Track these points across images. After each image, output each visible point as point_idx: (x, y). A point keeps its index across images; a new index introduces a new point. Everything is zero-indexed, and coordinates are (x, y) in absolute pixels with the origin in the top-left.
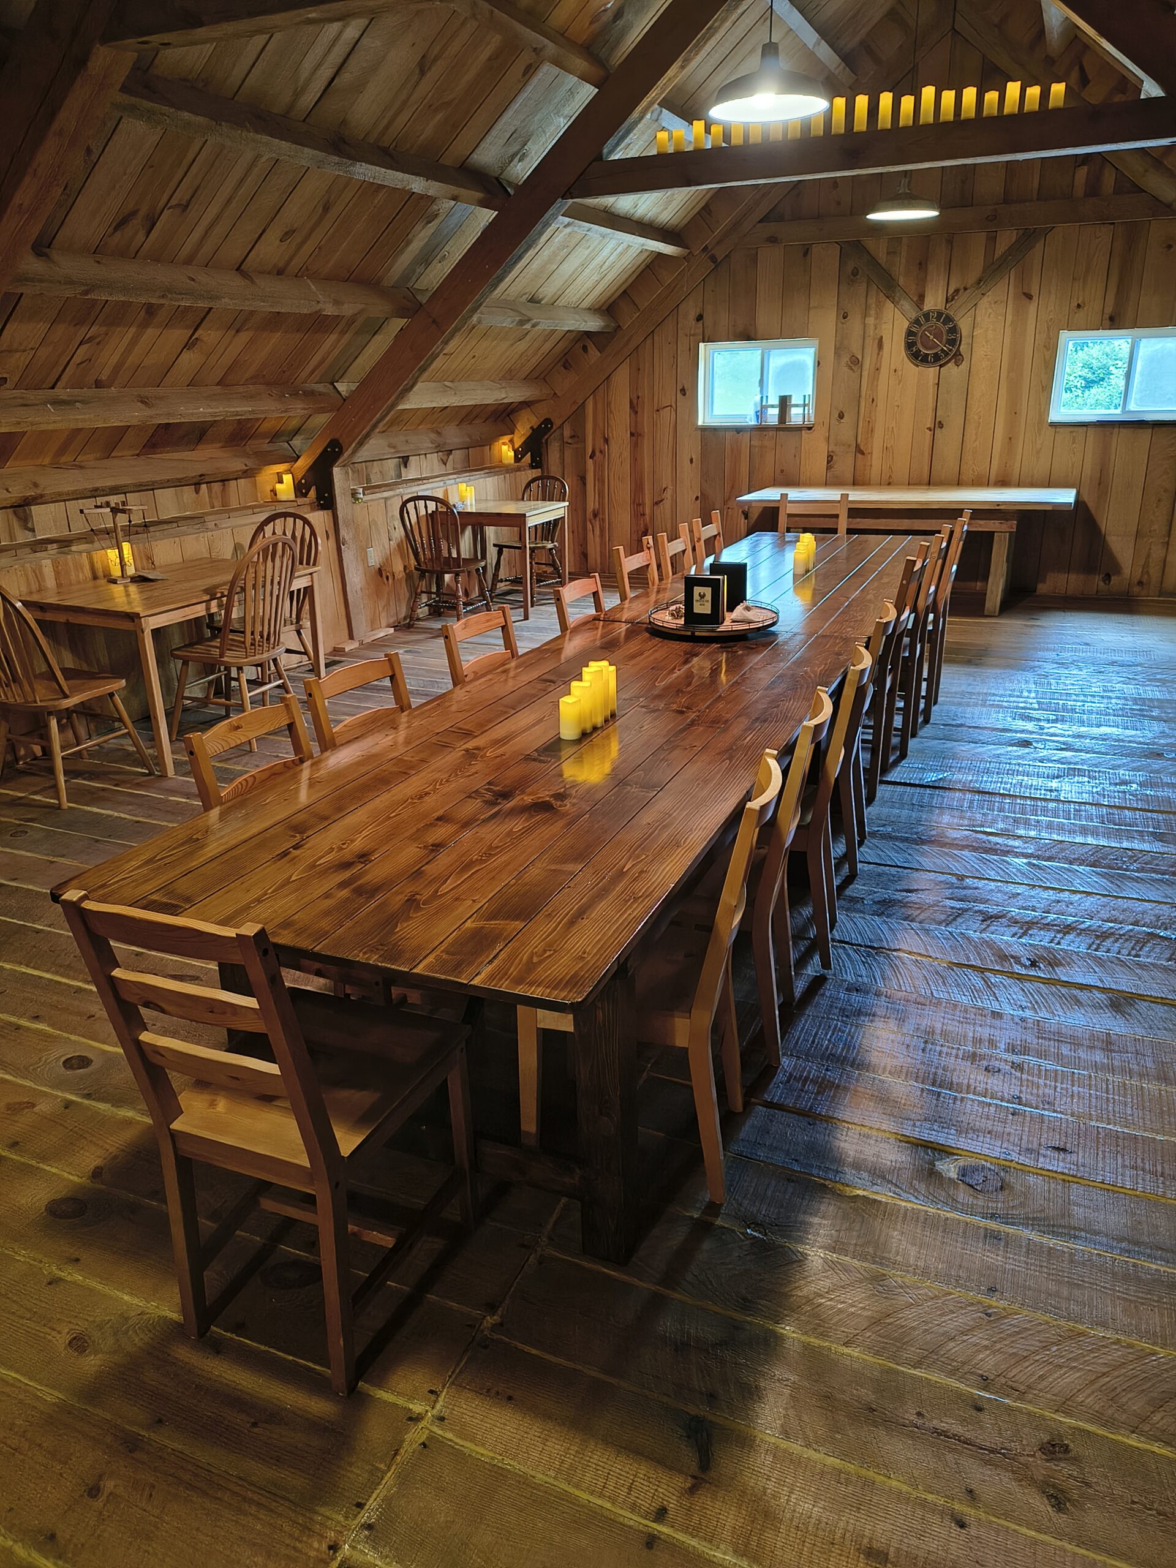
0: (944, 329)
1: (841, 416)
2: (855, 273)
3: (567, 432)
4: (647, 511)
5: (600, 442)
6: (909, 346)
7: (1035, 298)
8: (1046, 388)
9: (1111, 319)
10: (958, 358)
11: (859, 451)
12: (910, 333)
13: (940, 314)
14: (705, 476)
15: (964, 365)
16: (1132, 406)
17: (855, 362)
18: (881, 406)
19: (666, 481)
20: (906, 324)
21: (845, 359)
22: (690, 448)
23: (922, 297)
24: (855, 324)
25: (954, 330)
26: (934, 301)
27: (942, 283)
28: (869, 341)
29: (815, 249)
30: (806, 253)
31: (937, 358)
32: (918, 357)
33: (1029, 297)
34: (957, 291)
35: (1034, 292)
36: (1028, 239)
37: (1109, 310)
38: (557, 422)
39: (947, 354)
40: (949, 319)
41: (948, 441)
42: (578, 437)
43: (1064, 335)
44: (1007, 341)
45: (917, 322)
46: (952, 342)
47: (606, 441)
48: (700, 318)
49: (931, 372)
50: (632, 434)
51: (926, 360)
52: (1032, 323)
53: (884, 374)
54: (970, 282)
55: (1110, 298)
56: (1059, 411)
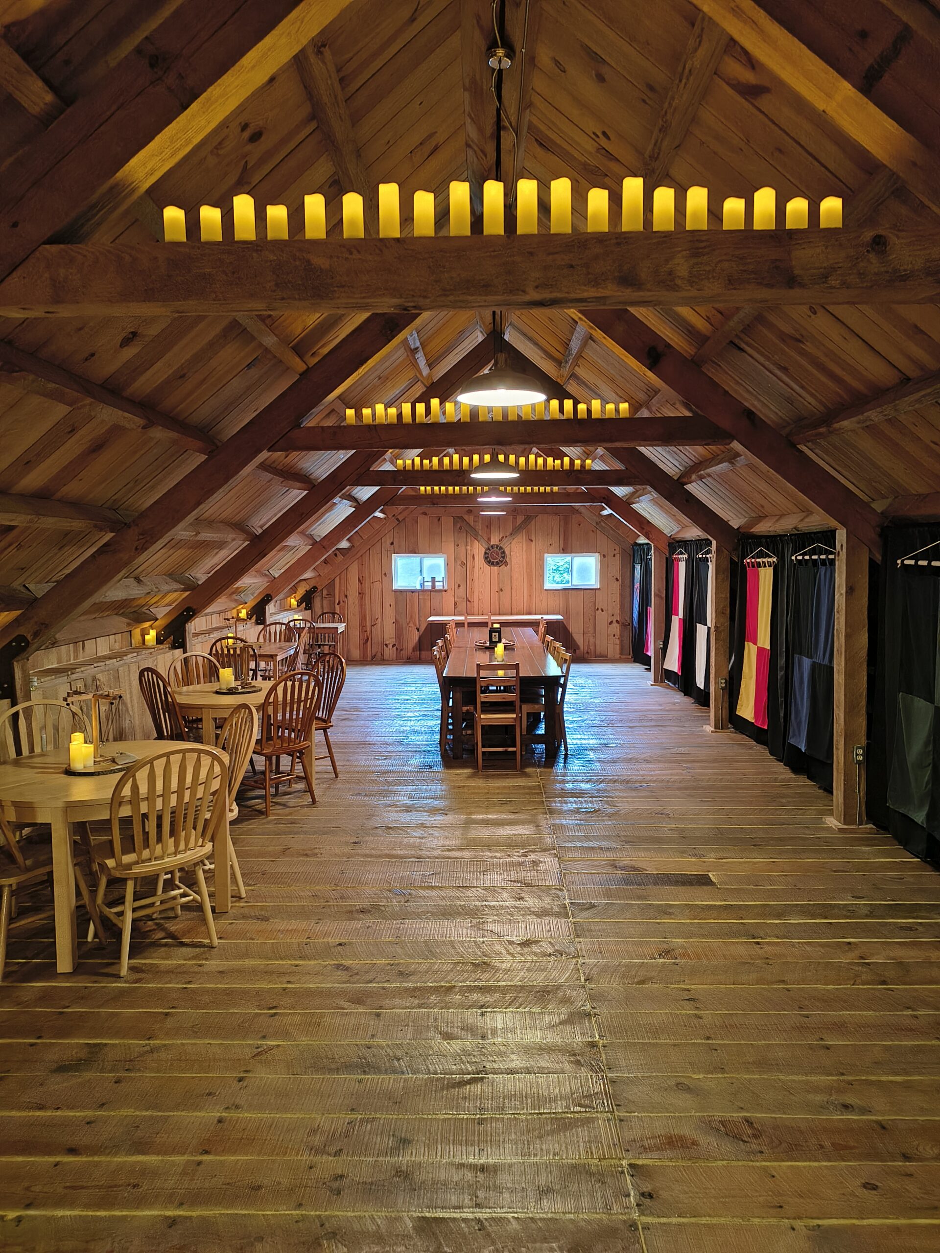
0: (500, 552)
1: (459, 586)
2: (460, 528)
3: (325, 592)
4: (368, 629)
5: (343, 598)
6: (486, 558)
7: (534, 541)
8: (542, 576)
9: (563, 550)
10: (506, 564)
11: (468, 600)
12: (486, 553)
13: (497, 546)
14: (397, 612)
15: (509, 566)
16: (574, 583)
17: (464, 564)
18: (476, 582)
19: (378, 615)
20: (484, 550)
21: (459, 563)
22: (389, 600)
23: (489, 539)
24: (462, 549)
25: (504, 552)
26: (494, 541)
27: (497, 534)
28: (468, 557)
29: (443, 519)
30: (439, 520)
31: (498, 563)
32: (490, 563)
33: (532, 541)
34: (503, 537)
35: (533, 539)
36: (528, 519)
37: (562, 546)
38: (320, 588)
39: (502, 562)
40: (501, 548)
41: (505, 597)
42: (331, 594)
43: (546, 555)
44: (524, 557)
45: (488, 549)
46: (503, 557)
47: (346, 596)
48: (392, 544)
49: (496, 569)
50: (359, 593)
51: (493, 564)
52: (533, 550)
53: (476, 569)
54: (508, 534)
55: (562, 542)
56: (548, 585)
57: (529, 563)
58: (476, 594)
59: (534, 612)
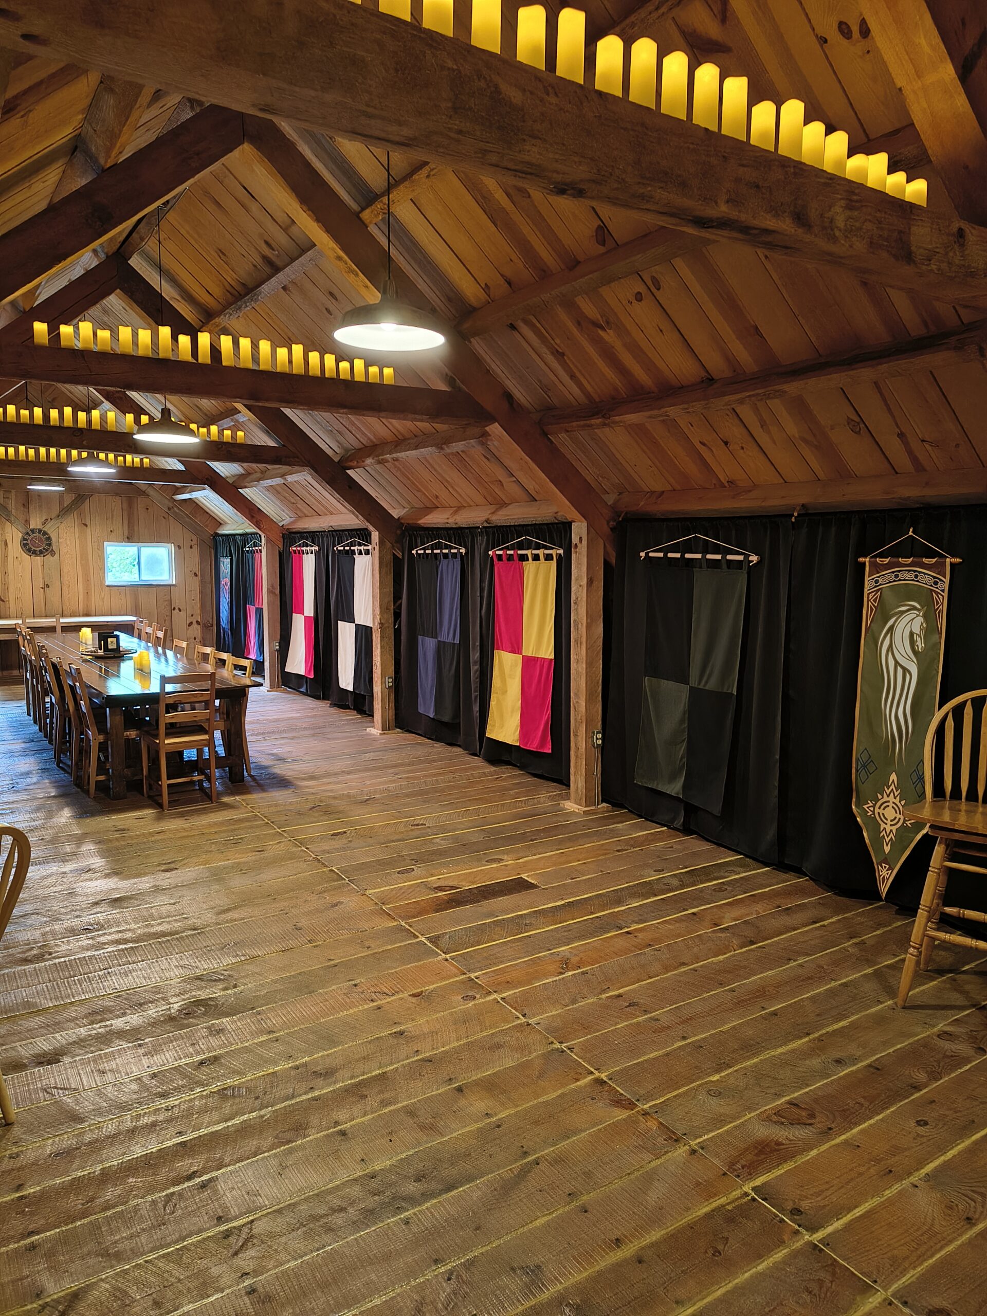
0: (44, 538)
6: (24, 545)
7: (89, 526)
8: (102, 569)
9: (128, 538)
10: (53, 553)
12: (24, 539)
13: (40, 531)
15: (56, 556)
16: (143, 578)
18: (11, 577)
20: (21, 535)
23: (27, 522)
25: (49, 539)
26: (35, 523)
27: (38, 515)
31: (41, 552)
32: (30, 551)
33: (86, 525)
34: (47, 520)
35: (88, 523)
36: (80, 498)
37: (126, 533)
39: (47, 550)
40: (45, 533)
41: (54, 595)
43: (106, 543)
44: (78, 546)
45: (27, 533)
46: (50, 545)
49: (38, 559)
51: (35, 553)
52: (89, 538)
53: (10, 558)
54: (54, 515)
55: (126, 528)
56: (110, 580)
57: (84, 556)
58: (11, 590)
59: (93, 613)
